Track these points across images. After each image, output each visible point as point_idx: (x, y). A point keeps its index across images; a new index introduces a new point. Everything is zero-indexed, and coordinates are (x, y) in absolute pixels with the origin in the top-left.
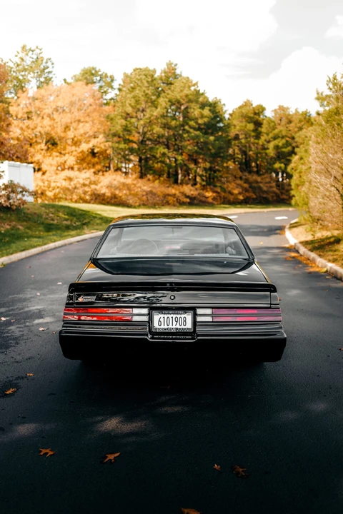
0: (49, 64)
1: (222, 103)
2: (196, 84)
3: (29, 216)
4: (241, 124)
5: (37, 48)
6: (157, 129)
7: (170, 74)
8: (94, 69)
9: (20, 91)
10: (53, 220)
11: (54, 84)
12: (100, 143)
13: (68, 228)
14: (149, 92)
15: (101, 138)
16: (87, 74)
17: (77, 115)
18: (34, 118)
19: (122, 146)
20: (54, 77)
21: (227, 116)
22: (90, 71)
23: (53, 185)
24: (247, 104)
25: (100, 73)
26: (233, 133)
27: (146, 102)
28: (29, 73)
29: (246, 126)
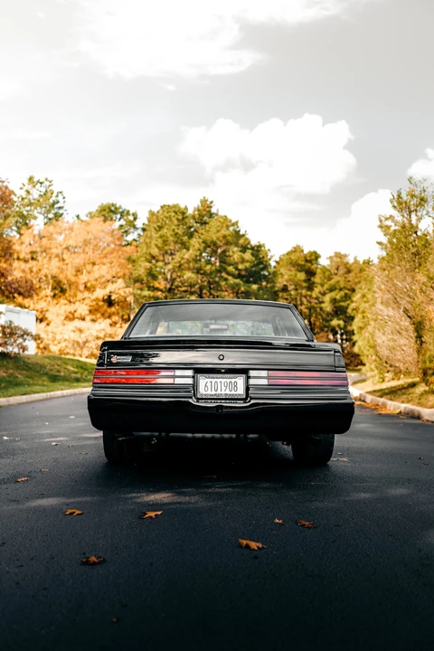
0: (60, 198)
1: (267, 249)
2: (236, 223)
3: (30, 366)
4: (290, 273)
5: (46, 180)
6: (188, 275)
7: (204, 213)
8: (113, 205)
9: (24, 228)
10: (59, 371)
11: (65, 220)
12: (119, 289)
13: (77, 380)
14: (180, 232)
15: (120, 282)
16: (105, 210)
17: (91, 255)
18: (40, 259)
19: (146, 293)
20: (65, 213)
21: (273, 264)
22: (109, 208)
23: (58, 337)
24: (297, 249)
25: (121, 210)
26: (280, 282)
27: (176, 243)
28: (35, 208)
29: (296, 275)
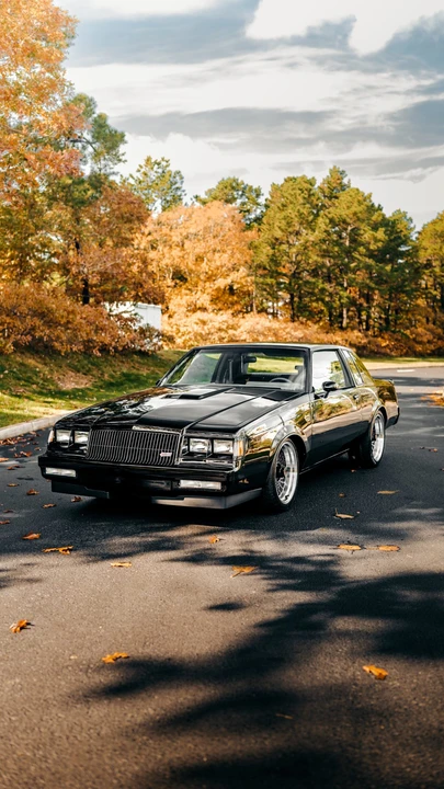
0: (178, 179)
1: (408, 218)
2: (370, 195)
4: (434, 246)
5: (163, 159)
6: (314, 258)
7: (334, 185)
8: (234, 181)
11: (184, 202)
12: (241, 277)
14: (305, 211)
15: (243, 271)
16: (226, 187)
17: (212, 243)
18: (160, 248)
19: (269, 280)
20: (183, 194)
21: (414, 236)
22: (230, 184)
23: (182, 329)
24: (443, 218)
25: (242, 186)
26: (423, 258)
27: (301, 224)
28: (153, 192)
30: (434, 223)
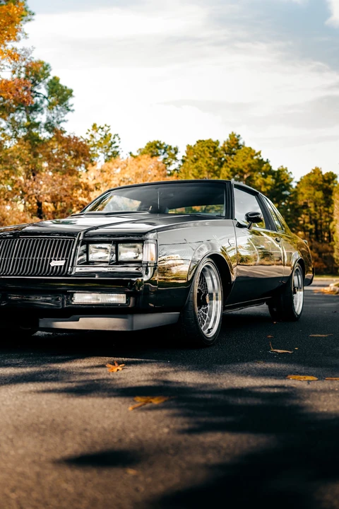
0: (116, 139)
2: (259, 153)
4: (309, 192)
5: (105, 125)
7: (233, 145)
8: (158, 142)
9: (90, 165)
11: (121, 157)
14: (212, 163)
16: (152, 147)
18: (102, 189)
20: (120, 151)
21: (294, 185)
22: (155, 145)
24: (317, 171)
25: (164, 146)
26: (301, 200)
27: (209, 172)
28: (98, 148)
29: (314, 194)
30: (309, 175)
